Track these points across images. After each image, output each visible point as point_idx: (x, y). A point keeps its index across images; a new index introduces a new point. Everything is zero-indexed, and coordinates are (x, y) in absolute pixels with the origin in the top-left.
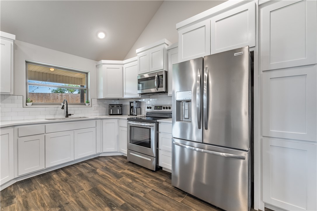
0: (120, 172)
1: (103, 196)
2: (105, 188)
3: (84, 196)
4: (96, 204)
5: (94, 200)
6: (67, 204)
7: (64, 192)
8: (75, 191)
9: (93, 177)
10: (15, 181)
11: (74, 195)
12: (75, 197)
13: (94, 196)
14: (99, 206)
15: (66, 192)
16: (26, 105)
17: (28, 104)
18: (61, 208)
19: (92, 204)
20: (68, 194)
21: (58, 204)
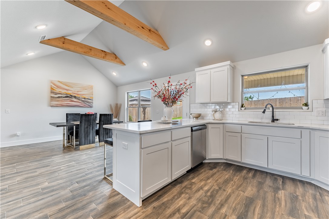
0: (306, 213)
1: (248, 209)
2: (260, 207)
3: (238, 196)
4: (235, 207)
5: (239, 203)
6: (224, 190)
7: (233, 184)
8: (238, 188)
9: (265, 192)
10: (226, 162)
11: (235, 190)
12: (233, 191)
13: (243, 203)
14: (234, 210)
15: (234, 185)
16: (241, 109)
17: (242, 108)
18: (219, 189)
19: (232, 205)
20: (233, 187)
21: (221, 186)
